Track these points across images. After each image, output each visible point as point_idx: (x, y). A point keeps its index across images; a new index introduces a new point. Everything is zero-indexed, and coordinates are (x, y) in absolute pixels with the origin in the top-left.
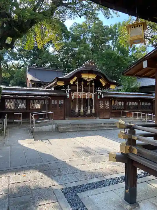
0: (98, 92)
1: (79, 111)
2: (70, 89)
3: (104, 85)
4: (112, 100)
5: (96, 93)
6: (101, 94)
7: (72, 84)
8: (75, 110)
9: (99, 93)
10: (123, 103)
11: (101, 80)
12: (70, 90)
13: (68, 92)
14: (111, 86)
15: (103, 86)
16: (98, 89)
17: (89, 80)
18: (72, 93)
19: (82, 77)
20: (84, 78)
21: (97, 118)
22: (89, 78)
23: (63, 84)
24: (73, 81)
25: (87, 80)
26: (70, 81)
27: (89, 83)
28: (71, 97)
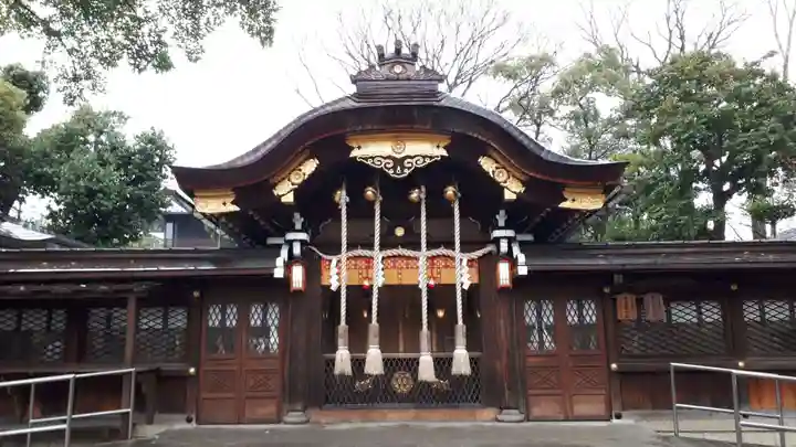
0: (497, 241)
1: (358, 364)
2: (303, 236)
3: (512, 190)
4: (617, 291)
5: (490, 248)
6: (516, 251)
7: (289, 198)
8: (332, 362)
9: (504, 246)
10: (712, 313)
11: (487, 164)
12: (303, 242)
13: (297, 250)
14: (565, 194)
15: (509, 196)
16: (501, 223)
17: (403, 168)
18: (329, 257)
19: (354, 153)
20: (366, 159)
21: (504, 411)
22: (398, 156)
23: (233, 203)
24: (293, 184)
25: (389, 169)
26: (274, 186)
27: (423, 189)
28: (325, 283)
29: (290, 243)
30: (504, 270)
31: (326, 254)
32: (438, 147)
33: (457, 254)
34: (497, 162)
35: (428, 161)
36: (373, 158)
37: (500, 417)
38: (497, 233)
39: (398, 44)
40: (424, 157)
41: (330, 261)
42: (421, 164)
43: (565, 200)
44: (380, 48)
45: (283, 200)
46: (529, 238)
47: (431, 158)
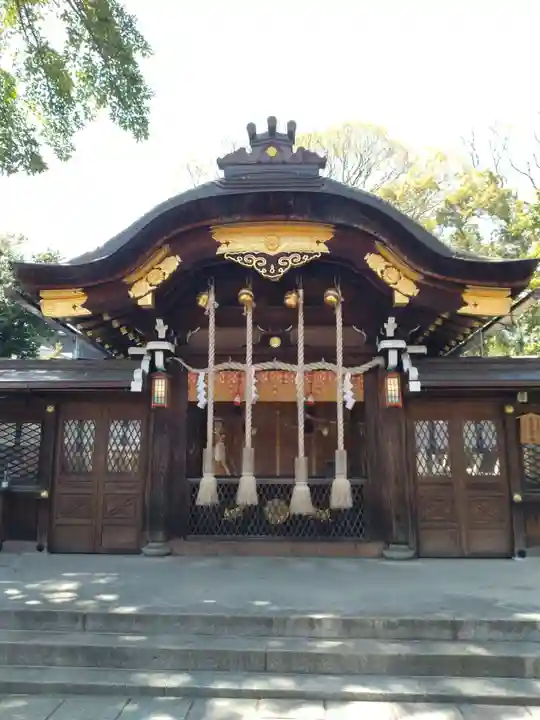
0: (385, 353)
2: (166, 346)
3: (405, 290)
4: (521, 411)
5: (378, 361)
6: (407, 364)
7: (147, 301)
9: (393, 360)
11: (374, 262)
12: (166, 353)
13: (160, 361)
14: (466, 297)
15: (400, 299)
16: (390, 333)
17: (277, 267)
18: (195, 371)
19: (221, 250)
20: (235, 256)
21: (392, 546)
22: (272, 253)
23: (84, 306)
24: (151, 285)
25: (261, 268)
26: (130, 286)
27: (301, 292)
28: (191, 399)
29: (152, 352)
30: (392, 386)
31: (193, 367)
32: (318, 242)
33: (339, 368)
34: (386, 260)
35: (306, 259)
36: (243, 256)
37: (386, 553)
38: (385, 344)
39: (272, 122)
40: (302, 255)
41: (198, 374)
42: (298, 262)
43: (466, 304)
44: (251, 128)
45: (140, 302)
46: (423, 350)
47: (310, 255)
